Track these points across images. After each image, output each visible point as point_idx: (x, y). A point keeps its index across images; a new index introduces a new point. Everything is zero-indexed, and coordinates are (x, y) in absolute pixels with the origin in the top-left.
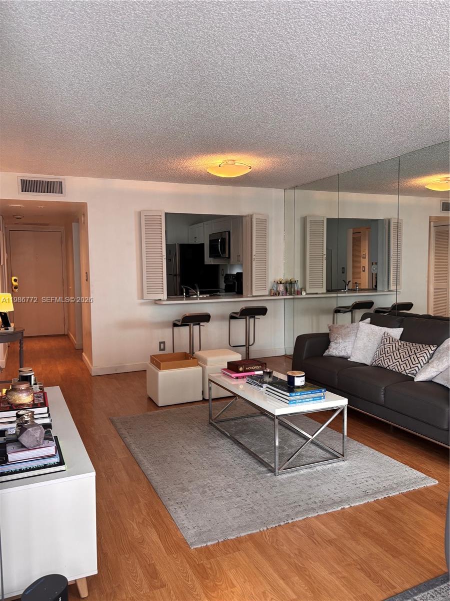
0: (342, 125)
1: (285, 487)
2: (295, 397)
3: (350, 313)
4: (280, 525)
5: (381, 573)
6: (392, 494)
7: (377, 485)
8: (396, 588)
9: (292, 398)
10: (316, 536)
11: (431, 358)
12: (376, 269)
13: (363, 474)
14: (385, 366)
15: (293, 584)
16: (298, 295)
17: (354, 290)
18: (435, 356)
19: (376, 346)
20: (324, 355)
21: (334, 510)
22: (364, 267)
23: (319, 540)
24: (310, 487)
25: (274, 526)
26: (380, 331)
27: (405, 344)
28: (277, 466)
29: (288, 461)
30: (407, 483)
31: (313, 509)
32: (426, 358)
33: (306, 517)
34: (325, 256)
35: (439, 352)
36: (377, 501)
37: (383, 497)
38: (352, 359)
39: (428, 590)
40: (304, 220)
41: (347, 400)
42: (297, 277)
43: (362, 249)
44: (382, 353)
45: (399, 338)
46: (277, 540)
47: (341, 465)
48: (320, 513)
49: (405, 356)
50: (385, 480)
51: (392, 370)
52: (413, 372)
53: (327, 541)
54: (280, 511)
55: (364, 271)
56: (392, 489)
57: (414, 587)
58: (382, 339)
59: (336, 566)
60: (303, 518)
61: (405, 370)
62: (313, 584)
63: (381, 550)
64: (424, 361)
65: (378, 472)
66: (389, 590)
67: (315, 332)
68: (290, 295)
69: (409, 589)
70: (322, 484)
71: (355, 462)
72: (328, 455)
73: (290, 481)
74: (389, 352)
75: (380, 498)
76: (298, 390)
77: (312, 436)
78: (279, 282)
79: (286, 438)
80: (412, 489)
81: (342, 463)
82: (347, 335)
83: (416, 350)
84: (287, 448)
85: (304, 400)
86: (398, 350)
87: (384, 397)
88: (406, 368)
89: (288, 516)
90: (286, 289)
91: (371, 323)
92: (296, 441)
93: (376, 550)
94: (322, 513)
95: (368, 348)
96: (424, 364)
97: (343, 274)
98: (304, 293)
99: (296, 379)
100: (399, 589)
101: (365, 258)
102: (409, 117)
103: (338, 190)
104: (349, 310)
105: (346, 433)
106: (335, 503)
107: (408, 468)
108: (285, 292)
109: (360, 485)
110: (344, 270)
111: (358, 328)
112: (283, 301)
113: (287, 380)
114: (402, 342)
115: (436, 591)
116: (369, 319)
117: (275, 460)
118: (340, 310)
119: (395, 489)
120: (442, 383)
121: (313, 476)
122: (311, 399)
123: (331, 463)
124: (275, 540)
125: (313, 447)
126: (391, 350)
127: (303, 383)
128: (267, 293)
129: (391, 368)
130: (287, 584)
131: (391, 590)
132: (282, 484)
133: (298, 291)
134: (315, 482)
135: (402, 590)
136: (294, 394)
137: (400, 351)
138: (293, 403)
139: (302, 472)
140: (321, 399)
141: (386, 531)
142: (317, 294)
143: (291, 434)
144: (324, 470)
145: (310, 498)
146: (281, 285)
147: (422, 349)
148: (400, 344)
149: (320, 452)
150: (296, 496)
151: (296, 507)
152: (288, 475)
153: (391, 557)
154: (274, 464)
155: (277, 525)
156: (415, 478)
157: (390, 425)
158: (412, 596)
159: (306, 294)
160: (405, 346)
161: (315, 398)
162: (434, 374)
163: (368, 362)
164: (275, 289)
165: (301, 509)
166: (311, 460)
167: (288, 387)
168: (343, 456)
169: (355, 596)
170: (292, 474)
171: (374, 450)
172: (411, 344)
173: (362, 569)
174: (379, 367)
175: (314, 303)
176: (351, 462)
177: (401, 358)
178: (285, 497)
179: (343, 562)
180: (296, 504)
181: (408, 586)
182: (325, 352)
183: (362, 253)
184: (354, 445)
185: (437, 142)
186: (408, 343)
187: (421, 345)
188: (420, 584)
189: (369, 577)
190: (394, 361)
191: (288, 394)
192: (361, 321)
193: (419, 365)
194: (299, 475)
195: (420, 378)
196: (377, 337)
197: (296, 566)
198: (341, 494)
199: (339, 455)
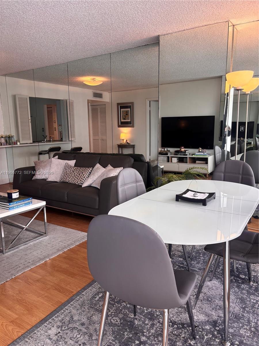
0: (30, 36)
1: (10, 259)
2: (12, 205)
3: (48, 154)
4: (7, 281)
5: (66, 288)
6: (72, 247)
7: (64, 245)
8: (73, 292)
9: (11, 206)
10: (29, 280)
11: (90, 174)
12: (61, 128)
13: (57, 241)
14: (67, 181)
15: (16, 310)
16: (14, 144)
17: (50, 141)
18: (92, 173)
19: (62, 171)
20: (33, 179)
21: (40, 263)
22: (55, 128)
23: (31, 281)
24: (26, 255)
25: (3, 283)
26: (63, 162)
27: (77, 168)
28: (4, 248)
29: (11, 243)
30: (79, 239)
31: (28, 267)
32: (88, 174)
33: (23, 272)
34: (30, 121)
35: (94, 171)
36: (64, 253)
37: (67, 250)
38: (49, 180)
39: (89, 288)
40: (14, 97)
41: (45, 202)
42: (13, 133)
43: (53, 117)
44: (65, 174)
45: (73, 165)
46: (5, 290)
47: (44, 239)
48: (32, 268)
49: (77, 175)
50: (68, 241)
51: (71, 183)
52: (81, 182)
53: (36, 281)
54: (7, 273)
55: (55, 130)
56: (72, 244)
57: (82, 289)
58: (65, 167)
59: (41, 292)
60: (22, 273)
61: (77, 182)
62: (28, 306)
63: (66, 276)
64: (87, 176)
65: (64, 238)
66: (70, 295)
67: (27, 166)
68: (9, 145)
69: (80, 291)
70: (33, 252)
71: (53, 235)
72: (37, 235)
73: (13, 255)
74: (69, 173)
75: (65, 251)
76: (15, 201)
77: (26, 226)
78: (1, 137)
79: (11, 231)
80: (82, 242)
81: (45, 238)
82: (45, 166)
83: (82, 171)
84: (11, 237)
85: (19, 206)
86: (74, 172)
87: (67, 198)
88: (78, 181)
89: (12, 274)
90: (6, 141)
91: (59, 158)
92: (16, 231)
93: (63, 277)
94: (34, 267)
95: (58, 172)
96: (87, 178)
97: (43, 132)
98: (18, 143)
99: (13, 194)
100: (75, 292)
101: (55, 123)
102: (69, 39)
103: (34, 79)
104: (47, 152)
105: (46, 221)
106: (41, 259)
107: (80, 232)
108: (5, 143)
109: (55, 247)
110: (43, 130)
111: (51, 162)
112: (5, 148)
113: (7, 196)
114: (76, 168)
115: (93, 287)
116: (57, 156)
117: (2, 245)
118: (42, 153)
119: (73, 244)
120: (95, 186)
121: (28, 249)
122: (23, 205)
123: (39, 239)
124: (4, 290)
125: (28, 233)
126: (70, 172)
127: (18, 196)
129: (70, 182)
130: (13, 311)
131: (71, 294)
132: (8, 258)
133: (14, 142)
134: (29, 251)
135: (76, 292)
136: (12, 203)
137: (75, 172)
138: (11, 209)
139: (21, 248)
140: (30, 204)
141: (68, 266)
142: (27, 143)
143: (14, 228)
144: (34, 244)
145: (26, 261)
146: (3, 139)
147: (86, 170)
148: (74, 169)
149: (32, 234)
150: (17, 262)
151: (17, 268)
152: (12, 252)
153: (71, 278)
154: (2, 248)
155: (5, 282)
156: (83, 236)
157: (71, 212)
158: (81, 293)
159: (20, 144)
160: (77, 169)
161: (26, 204)
162: (91, 182)
163: (58, 180)
165: (20, 268)
166: (27, 240)
167: (8, 200)
168: (45, 233)
169: (52, 304)
170: (15, 251)
171: (63, 227)
172: (80, 168)
173: (56, 289)
174: (64, 182)
175: (26, 149)
176: (50, 236)
177: (75, 176)
178: (10, 264)
179: (45, 289)
180: (17, 267)
181: (79, 289)
182: (33, 177)
183: (54, 120)
184: (52, 226)
185: (86, 57)
186: (78, 168)
187: (85, 168)
188: (85, 286)
189: (60, 291)
190: (72, 178)
191: (8, 204)
192: (53, 157)
193: (84, 179)
194: (19, 250)
195: (85, 185)
196: (62, 166)
197: (17, 300)
198: (45, 254)
199: (43, 234)
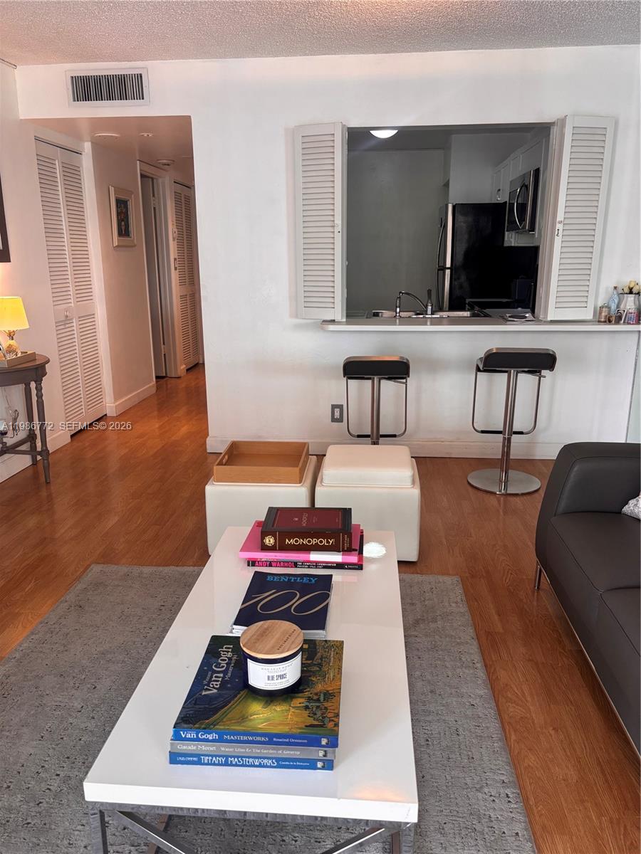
20: (624, 510)
78: (627, 290)
108: (635, 315)
128: (590, 316)
146: (631, 298)
164: (613, 307)
182: (627, 503)
